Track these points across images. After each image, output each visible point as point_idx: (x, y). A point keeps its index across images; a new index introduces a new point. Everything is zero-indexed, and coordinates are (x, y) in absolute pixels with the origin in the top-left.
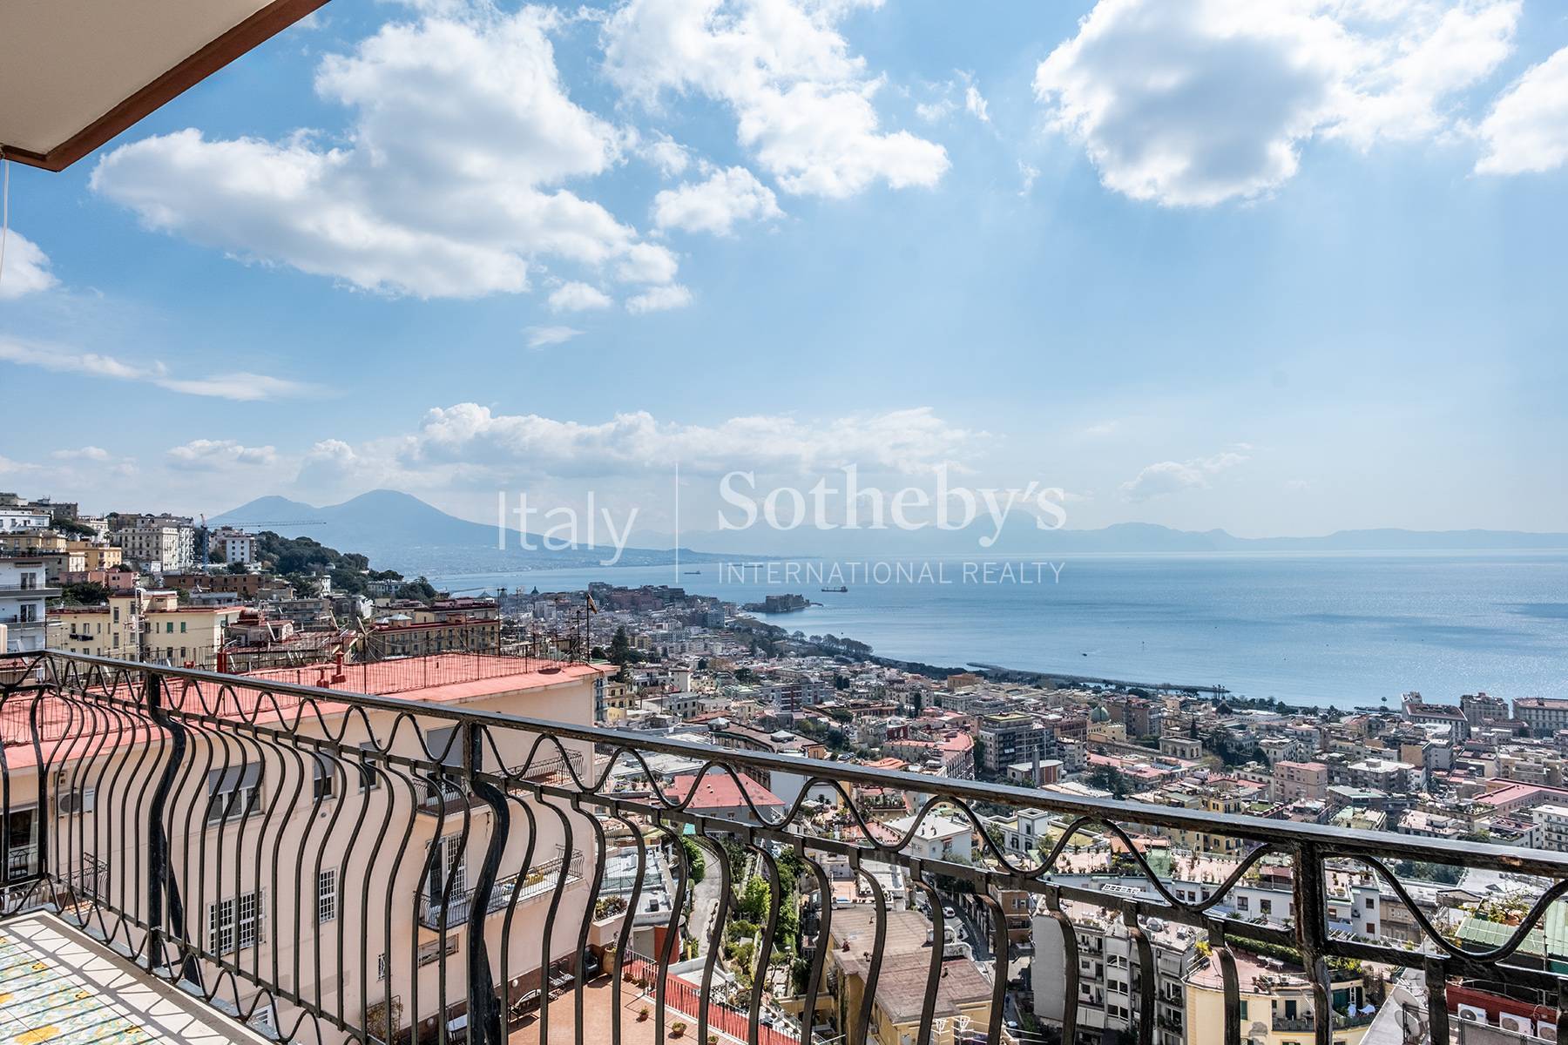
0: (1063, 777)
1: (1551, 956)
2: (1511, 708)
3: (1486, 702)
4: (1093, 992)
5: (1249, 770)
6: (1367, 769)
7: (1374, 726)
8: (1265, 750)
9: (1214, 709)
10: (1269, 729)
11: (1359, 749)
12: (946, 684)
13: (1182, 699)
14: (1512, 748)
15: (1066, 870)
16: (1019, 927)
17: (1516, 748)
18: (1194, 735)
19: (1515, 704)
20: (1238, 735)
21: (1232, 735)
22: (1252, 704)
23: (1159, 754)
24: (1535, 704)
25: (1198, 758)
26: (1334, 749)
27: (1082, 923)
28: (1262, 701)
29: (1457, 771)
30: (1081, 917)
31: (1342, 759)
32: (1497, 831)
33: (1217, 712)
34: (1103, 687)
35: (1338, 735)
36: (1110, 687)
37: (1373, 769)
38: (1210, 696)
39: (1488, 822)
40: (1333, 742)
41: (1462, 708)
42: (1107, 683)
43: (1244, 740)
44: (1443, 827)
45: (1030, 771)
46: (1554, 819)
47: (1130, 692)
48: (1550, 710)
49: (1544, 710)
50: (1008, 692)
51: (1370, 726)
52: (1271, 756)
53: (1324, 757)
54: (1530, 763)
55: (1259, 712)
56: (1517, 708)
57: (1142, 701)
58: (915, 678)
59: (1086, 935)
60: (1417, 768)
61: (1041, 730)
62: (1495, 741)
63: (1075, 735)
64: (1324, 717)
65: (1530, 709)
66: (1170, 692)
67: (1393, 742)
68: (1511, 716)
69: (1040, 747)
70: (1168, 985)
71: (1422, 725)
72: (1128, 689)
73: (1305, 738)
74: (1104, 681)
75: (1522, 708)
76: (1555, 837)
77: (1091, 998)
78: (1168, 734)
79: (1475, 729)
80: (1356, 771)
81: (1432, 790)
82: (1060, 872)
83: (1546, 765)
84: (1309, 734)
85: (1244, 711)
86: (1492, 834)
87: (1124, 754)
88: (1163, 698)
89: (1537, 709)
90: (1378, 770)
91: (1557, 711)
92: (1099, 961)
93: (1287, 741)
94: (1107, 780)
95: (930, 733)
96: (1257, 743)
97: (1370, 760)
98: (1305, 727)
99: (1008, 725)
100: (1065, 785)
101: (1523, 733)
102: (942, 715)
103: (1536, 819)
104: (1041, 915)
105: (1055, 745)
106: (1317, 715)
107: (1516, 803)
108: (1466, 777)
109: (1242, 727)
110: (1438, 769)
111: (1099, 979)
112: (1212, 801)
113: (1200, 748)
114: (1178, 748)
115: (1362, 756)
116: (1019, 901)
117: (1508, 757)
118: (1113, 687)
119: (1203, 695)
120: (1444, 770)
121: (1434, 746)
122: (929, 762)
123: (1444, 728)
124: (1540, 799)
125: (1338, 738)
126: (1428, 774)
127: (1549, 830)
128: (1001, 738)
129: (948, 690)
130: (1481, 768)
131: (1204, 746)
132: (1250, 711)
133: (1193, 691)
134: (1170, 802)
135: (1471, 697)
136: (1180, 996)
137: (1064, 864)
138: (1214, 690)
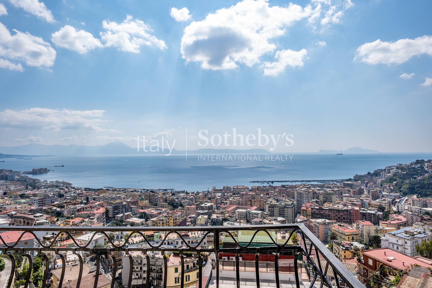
0: (132, 217)
1: (239, 242)
2: (232, 189)
3: (228, 188)
4: (139, 275)
5: (179, 209)
6: (204, 206)
7: (206, 195)
8: (182, 203)
9: (171, 194)
10: (184, 198)
11: (203, 201)
12: (97, 193)
13: (163, 193)
14: (232, 198)
15: (132, 243)
16: (118, 261)
17: (233, 197)
18: (166, 202)
19: (233, 188)
20: (177, 200)
21: (175, 201)
22: (179, 192)
23: (157, 207)
24: (236, 187)
25: (167, 207)
26: (198, 202)
27: (137, 256)
28: (182, 191)
29: (222, 204)
30: (136, 255)
31: (199, 204)
32: (229, 216)
33: (171, 195)
34: (143, 191)
35: (199, 198)
36: (145, 191)
37: (206, 205)
38: (170, 191)
39: (227, 215)
40: (197, 200)
41: (223, 189)
42: (144, 190)
43: (178, 201)
44: (219, 217)
45: (122, 216)
46: (239, 212)
47: (150, 192)
48: (239, 188)
49: (238, 188)
50: (116, 194)
51: (205, 195)
52: (184, 205)
53: (196, 204)
54: (235, 200)
55: (181, 194)
56: (233, 189)
57: (153, 194)
58: (87, 192)
59: (137, 260)
60: (215, 204)
61: (125, 204)
62: (229, 196)
63: (135, 205)
64: (196, 194)
65: (236, 188)
66: (160, 191)
67: (210, 199)
68: (232, 190)
69: (125, 209)
70: (159, 268)
71: (216, 194)
72: (149, 191)
73: (191, 199)
74: (143, 189)
75: (234, 188)
76: (239, 216)
77: (139, 277)
78: (160, 202)
79: (226, 194)
80: (202, 206)
81: (217, 209)
82: (130, 243)
83: (238, 201)
84: (192, 198)
85: (178, 194)
86: (228, 217)
87: (148, 208)
88: (159, 193)
89: (237, 188)
90: (207, 205)
91: (240, 188)
92: (141, 266)
93: (188, 201)
94: (144, 216)
95: (91, 209)
96: (181, 202)
97: (205, 203)
98: (192, 197)
99: (116, 204)
100: (132, 219)
101: (234, 194)
102: (95, 203)
103: (236, 213)
104: (125, 257)
105: (129, 208)
106: (194, 194)
107: (233, 210)
108: (224, 205)
109: (177, 198)
110: (218, 204)
111: (141, 271)
112: (170, 218)
113: (167, 205)
114: (162, 205)
115: (203, 203)
116: (118, 254)
117: (231, 199)
118: (146, 191)
119: (168, 191)
120: (220, 204)
121: (218, 199)
122: (91, 217)
123: (220, 194)
124: (237, 208)
125: (199, 199)
126: (217, 205)
127: (239, 215)
128: (114, 208)
129: (97, 195)
130: (226, 203)
131: (168, 204)
132: (179, 194)
133: (166, 190)
134: (160, 220)
135: (225, 187)
136: (162, 270)
137: (132, 241)
138: (171, 190)
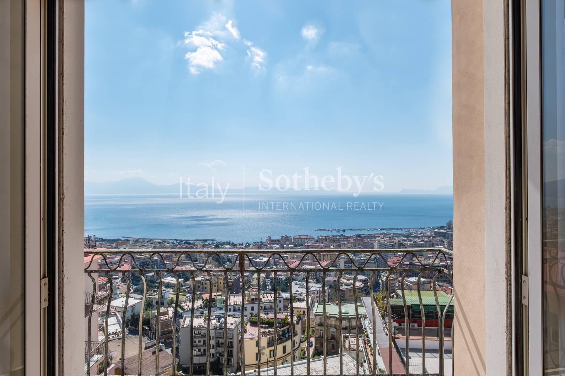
0: (165, 276)
2: (293, 239)
3: (287, 237)
4: (202, 351)
5: (227, 265)
6: (259, 261)
7: (259, 247)
8: (230, 258)
12: (114, 245)
13: (203, 244)
19: (294, 238)
20: (222, 254)
22: (224, 244)
23: (198, 263)
24: (298, 237)
25: (211, 263)
28: (227, 242)
33: (214, 247)
34: (175, 242)
36: (177, 242)
37: (261, 261)
38: (211, 242)
41: (281, 240)
42: (176, 240)
43: (224, 256)
45: (153, 276)
47: (185, 243)
48: (302, 239)
49: (300, 239)
50: (140, 246)
55: (227, 246)
56: (294, 239)
57: (190, 245)
58: (100, 244)
60: (271, 259)
61: (157, 260)
63: (168, 260)
64: (245, 246)
65: (297, 239)
66: (199, 242)
68: (293, 241)
69: (157, 266)
71: (272, 246)
72: (184, 242)
74: (175, 240)
75: (295, 238)
78: (200, 256)
79: (285, 246)
80: (256, 262)
85: (222, 246)
87: (186, 265)
88: (197, 244)
89: (299, 239)
90: (263, 261)
91: (303, 238)
92: (204, 339)
94: (181, 275)
95: (112, 266)
96: (228, 256)
97: (261, 258)
99: (144, 259)
100: (166, 279)
102: (115, 258)
105: (162, 264)
106: (243, 245)
111: (204, 345)
112: (220, 277)
113: (211, 260)
114: (204, 261)
115: (258, 257)
118: (179, 242)
119: (209, 242)
123: (277, 246)
126: (274, 260)
128: (142, 264)
129: (115, 248)
130: (287, 257)
132: (224, 246)
133: (206, 241)
135: (283, 236)
137: (187, 307)
138: (212, 240)
